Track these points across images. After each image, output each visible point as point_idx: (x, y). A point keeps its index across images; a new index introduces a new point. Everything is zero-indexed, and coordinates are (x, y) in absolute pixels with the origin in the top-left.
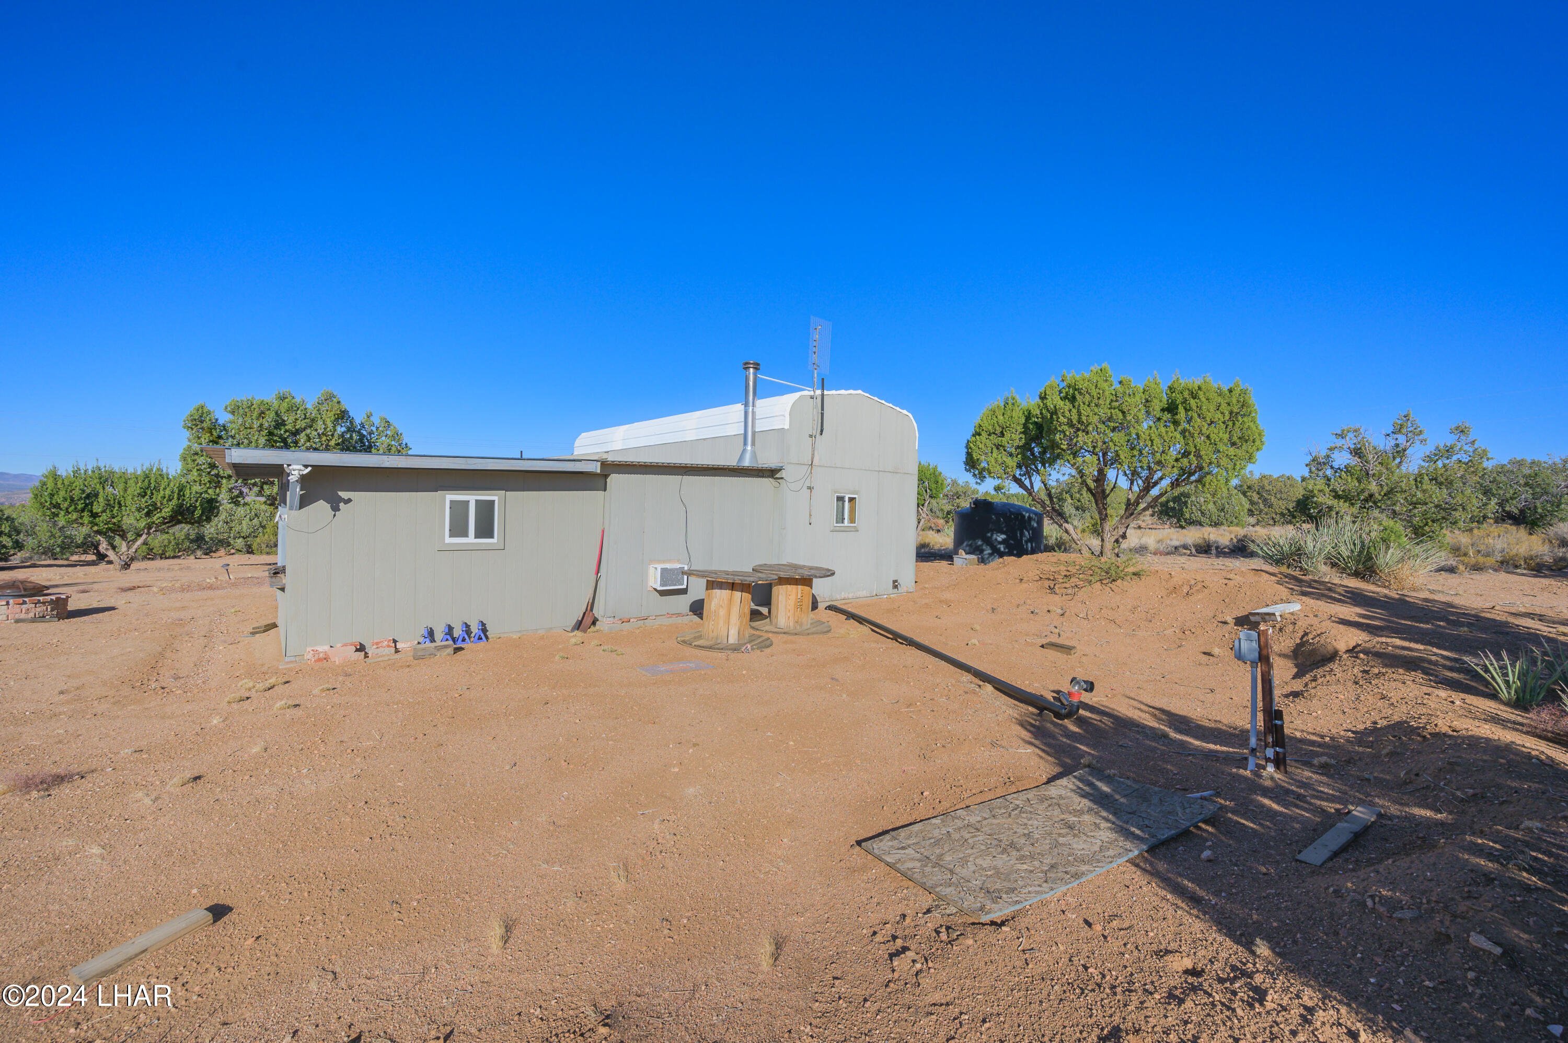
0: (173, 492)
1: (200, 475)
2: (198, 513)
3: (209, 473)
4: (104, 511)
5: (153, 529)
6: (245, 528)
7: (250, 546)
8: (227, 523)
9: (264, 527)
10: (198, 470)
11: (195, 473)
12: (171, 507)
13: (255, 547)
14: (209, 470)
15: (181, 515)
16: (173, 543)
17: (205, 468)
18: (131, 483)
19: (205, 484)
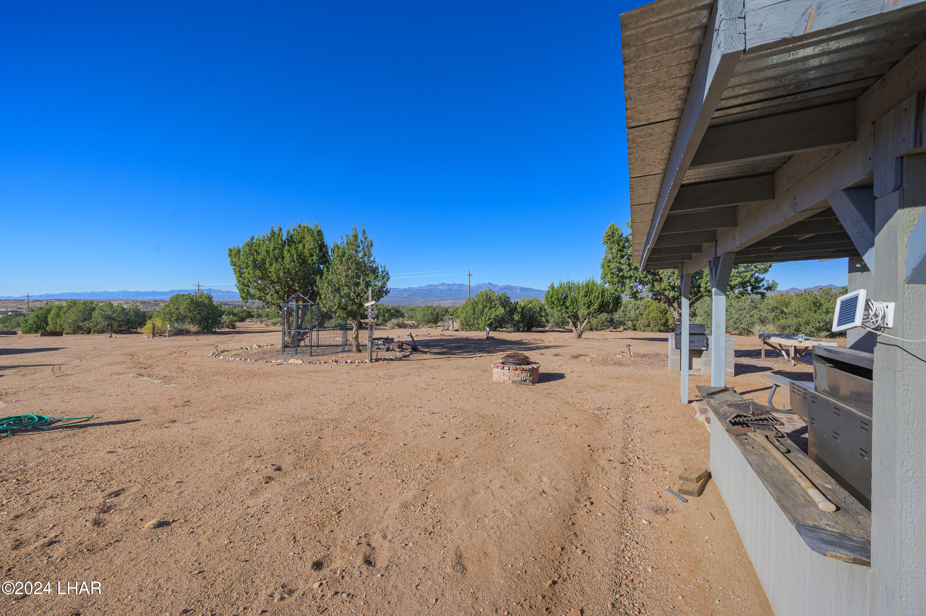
0: (599, 294)
1: (612, 277)
2: (611, 306)
3: (618, 275)
4: (570, 306)
5: (591, 316)
6: (632, 315)
7: (634, 326)
8: (624, 312)
9: (641, 315)
10: (611, 273)
11: (609, 276)
12: (598, 303)
13: (637, 326)
14: (617, 273)
15: (603, 308)
16: (600, 323)
17: (615, 272)
18: (581, 289)
19: (615, 284)
